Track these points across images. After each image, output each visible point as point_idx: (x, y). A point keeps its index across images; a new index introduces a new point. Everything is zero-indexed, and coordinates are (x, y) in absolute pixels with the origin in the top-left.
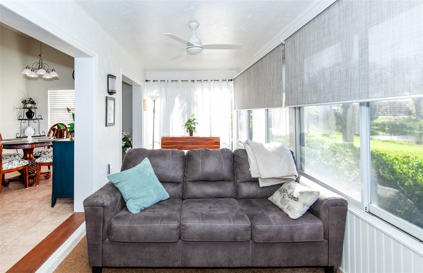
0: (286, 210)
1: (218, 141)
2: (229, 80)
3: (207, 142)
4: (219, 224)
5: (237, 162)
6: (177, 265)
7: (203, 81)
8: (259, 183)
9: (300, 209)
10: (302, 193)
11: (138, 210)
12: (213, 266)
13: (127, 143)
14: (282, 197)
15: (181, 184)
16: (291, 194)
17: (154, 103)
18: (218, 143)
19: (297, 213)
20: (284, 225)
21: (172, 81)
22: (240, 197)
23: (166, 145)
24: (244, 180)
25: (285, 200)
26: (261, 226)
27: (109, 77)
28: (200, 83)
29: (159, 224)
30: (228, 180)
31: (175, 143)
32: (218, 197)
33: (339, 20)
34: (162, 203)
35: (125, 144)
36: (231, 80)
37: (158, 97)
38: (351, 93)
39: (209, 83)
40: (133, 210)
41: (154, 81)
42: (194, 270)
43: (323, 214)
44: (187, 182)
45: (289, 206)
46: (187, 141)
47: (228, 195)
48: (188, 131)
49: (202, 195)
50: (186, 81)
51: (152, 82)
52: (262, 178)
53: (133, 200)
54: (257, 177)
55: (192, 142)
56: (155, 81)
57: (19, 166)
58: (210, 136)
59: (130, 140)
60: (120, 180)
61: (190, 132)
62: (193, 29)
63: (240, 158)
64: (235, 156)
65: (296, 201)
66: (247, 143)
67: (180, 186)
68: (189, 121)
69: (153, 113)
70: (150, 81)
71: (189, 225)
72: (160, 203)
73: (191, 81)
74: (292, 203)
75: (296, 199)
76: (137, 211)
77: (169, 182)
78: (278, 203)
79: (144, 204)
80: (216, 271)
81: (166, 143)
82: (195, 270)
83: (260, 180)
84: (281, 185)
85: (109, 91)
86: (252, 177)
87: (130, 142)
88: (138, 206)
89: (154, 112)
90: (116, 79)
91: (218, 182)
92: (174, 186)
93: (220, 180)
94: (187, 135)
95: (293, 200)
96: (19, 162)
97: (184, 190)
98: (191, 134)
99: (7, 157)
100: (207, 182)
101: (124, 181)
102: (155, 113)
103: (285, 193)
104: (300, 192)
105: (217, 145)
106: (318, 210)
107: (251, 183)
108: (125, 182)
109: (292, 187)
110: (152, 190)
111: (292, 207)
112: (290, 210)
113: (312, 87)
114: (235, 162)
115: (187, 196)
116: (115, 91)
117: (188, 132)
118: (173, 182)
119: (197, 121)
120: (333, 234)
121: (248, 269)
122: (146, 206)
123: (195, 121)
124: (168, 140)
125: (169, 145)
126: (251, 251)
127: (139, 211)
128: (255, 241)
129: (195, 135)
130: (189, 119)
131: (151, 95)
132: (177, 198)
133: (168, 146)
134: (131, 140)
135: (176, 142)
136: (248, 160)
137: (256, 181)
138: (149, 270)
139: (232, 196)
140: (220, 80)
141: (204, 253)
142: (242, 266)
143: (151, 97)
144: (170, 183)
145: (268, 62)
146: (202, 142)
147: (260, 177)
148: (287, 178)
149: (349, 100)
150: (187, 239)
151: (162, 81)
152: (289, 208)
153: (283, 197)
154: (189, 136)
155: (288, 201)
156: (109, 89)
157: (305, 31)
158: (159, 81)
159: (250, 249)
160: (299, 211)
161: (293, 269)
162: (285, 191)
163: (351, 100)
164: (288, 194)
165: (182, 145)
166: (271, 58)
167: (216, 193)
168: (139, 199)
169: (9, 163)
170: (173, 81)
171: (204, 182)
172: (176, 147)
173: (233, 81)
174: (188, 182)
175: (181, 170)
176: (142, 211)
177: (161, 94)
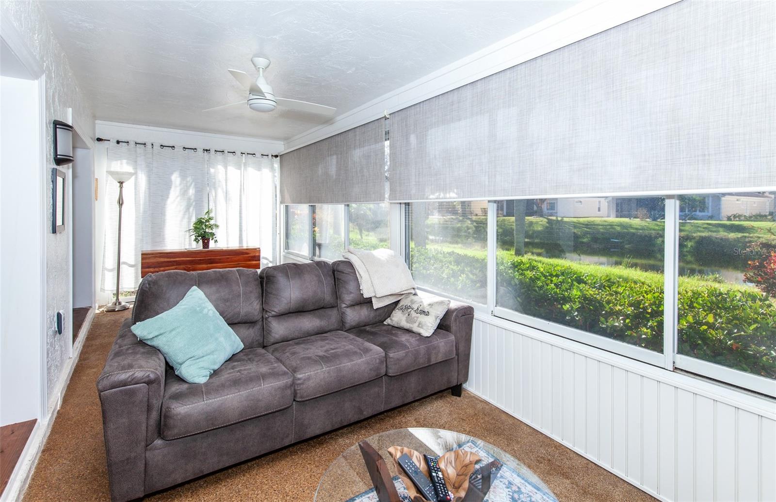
0: (415, 329)
1: (257, 254)
2: (272, 156)
3: (237, 258)
4: (348, 364)
5: (340, 279)
6: (287, 442)
7: (226, 152)
8: (372, 304)
9: (433, 324)
10: (432, 305)
11: (206, 376)
12: (340, 426)
14: (407, 315)
15: (260, 323)
16: (418, 309)
17: (121, 187)
18: (258, 258)
19: (430, 329)
20: (421, 347)
21: (162, 147)
22: (347, 326)
23: (155, 267)
24: (352, 303)
25: (413, 317)
26: (397, 353)
27: (57, 126)
28: (220, 156)
29: (261, 386)
30: (331, 306)
31: (173, 264)
32: (320, 333)
33: (472, 106)
34: (236, 358)
36: (276, 156)
37: (131, 174)
38: (485, 189)
39: (238, 157)
40: (197, 377)
41: (118, 142)
42: (303, 444)
43: (454, 328)
44: (270, 319)
45: (419, 324)
47: (332, 327)
48: (199, 240)
49: (297, 334)
50: (193, 150)
51: (113, 143)
52: (378, 297)
53: (194, 362)
54: (370, 297)
56: (121, 143)
58: (240, 247)
60: (162, 331)
61: (203, 242)
62: (259, 68)
63: (343, 273)
64: (335, 271)
65: (426, 315)
66: (349, 252)
67: (258, 326)
68: (200, 222)
69: (118, 206)
70: (109, 140)
72: (233, 358)
73: (204, 150)
74: (422, 318)
75: (427, 314)
76: (204, 378)
77: (239, 323)
78: (404, 324)
79: (214, 364)
80: (334, 434)
81: (153, 263)
82: (305, 445)
83: (374, 300)
84: (397, 303)
85: (58, 156)
86: (365, 297)
88: (205, 369)
89: (121, 205)
91: (317, 311)
92: (249, 329)
93: (319, 308)
94: (200, 246)
95: (423, 316)
97: (265, 331)
98: (206, 245)
100: (302, 313)
101: (171, 331)
102: (123, 207)
103: (409, 310)
104: (430, 305)
105: (256, 261)
106: (449, 324)
107: (361, 306)
108: (174, 333)
109: (416, 301)
110: (222, 339)
111: (424, 323)
112: (422, 327)
113: (433, 179)
114: (336, 279)
115: (272, 340)
116: (71, 158)
117: (198, 242)
118: (245, 323)
119: (216, 221)
120: (461, 348)
121: (373, 418)
122: (216, 367)
123: (212, 222)
124: (158, 258)
126: (384, 391)
127: (208, 378)
128: (390, 375)
129: (212, 245)
130: (199, 218)
131: (112, 169)
132: (255, 346)
135: (176, 261)
136: (356, 275)
137: (369, 301)
138: (230, 471)
139: (338, 328)
140: (258, 155)
141: (328, 412)
142: (373, 414)
143: (111, 173)
144: (240, 325)
145: (358, 138)
146: (228, 258)
147: (375, 297)
148: (403, 293)
149: (482, 197)
150: (308, 396)
151: (138, 145)
152: (420, 326)
153: (409, 315)
154: (202, 248)
155: (418, 317)
156: (58, 154)
157: (424, 108)
158: (132, 143)
159: (383, 388)
160: (432, 327)
161: (421, 401)
162: (409, 308)
163: (485, 197)
164: (415, 310)
165: (189, 266)
166: (364, 133)
167: (317, 327)
168: (204, 358)
170: (164, 147)
171: (297, 314)
173: (279, 158)
174: (272, 318)
175: (258, 301)
176: (211, 376)
177: (135, 168)
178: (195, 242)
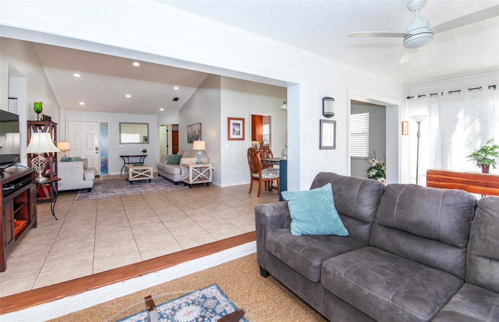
6: (318, 309)
13: (379, 173)
15: (369, 225)
17: (419, 125)
23: (435, 181)
27: (325, 100)
30: (450, 243)
31: (451, 181)
35: (376, 173)
37: (426, 116)
41: (419, 96)
46: (474, 180)
51: (416, 98)
53: (296, 221)
55: (484, 182)
56: (421, 97)
57: (272, 177)
59: (383, 168)
61: (484, 167)
62: (414, 10)
63: (485, 211)
64: (478, 206)
67: (367, 227)
70: (413, 97)
71: (328, 270)
73: (490, 87)
77: (353, 217)
79: (308, 230)
81: (434, 178)
85: (325, 114)
87: (383, 171)
89: (418, 137)
90: (334, 101)
92: (357, 224)
93: (431, 237)
94: (478, 170)
96: (273, 175)
97: (372, 234)
98: (485, 170)
99: (272, 170)
102: (420, 138)
116: (333, 114)
118: (356, 219)
122: (310, 233)
124: (438, 175)
125: (440, 182)
127: (300, 235)
129: (492, 172)
130: (484, 146)
131: (415, 115)
132: (359, 240)
133: (437, 183)
134: (384, 170)
135: (453, 179)
139: (455, 273)
143: (414, 117)
151: (432, 95)
154: (481, 172)
156: (326, 112)
158: (428, 95)
165: (465, 185)
168: (302, 223)
169: (266, 174)
170: (452, 93)
172: (453, 186)
174: (378, 225)
176: (303, 235)
177: (430, 112)
178: (478, 166)
